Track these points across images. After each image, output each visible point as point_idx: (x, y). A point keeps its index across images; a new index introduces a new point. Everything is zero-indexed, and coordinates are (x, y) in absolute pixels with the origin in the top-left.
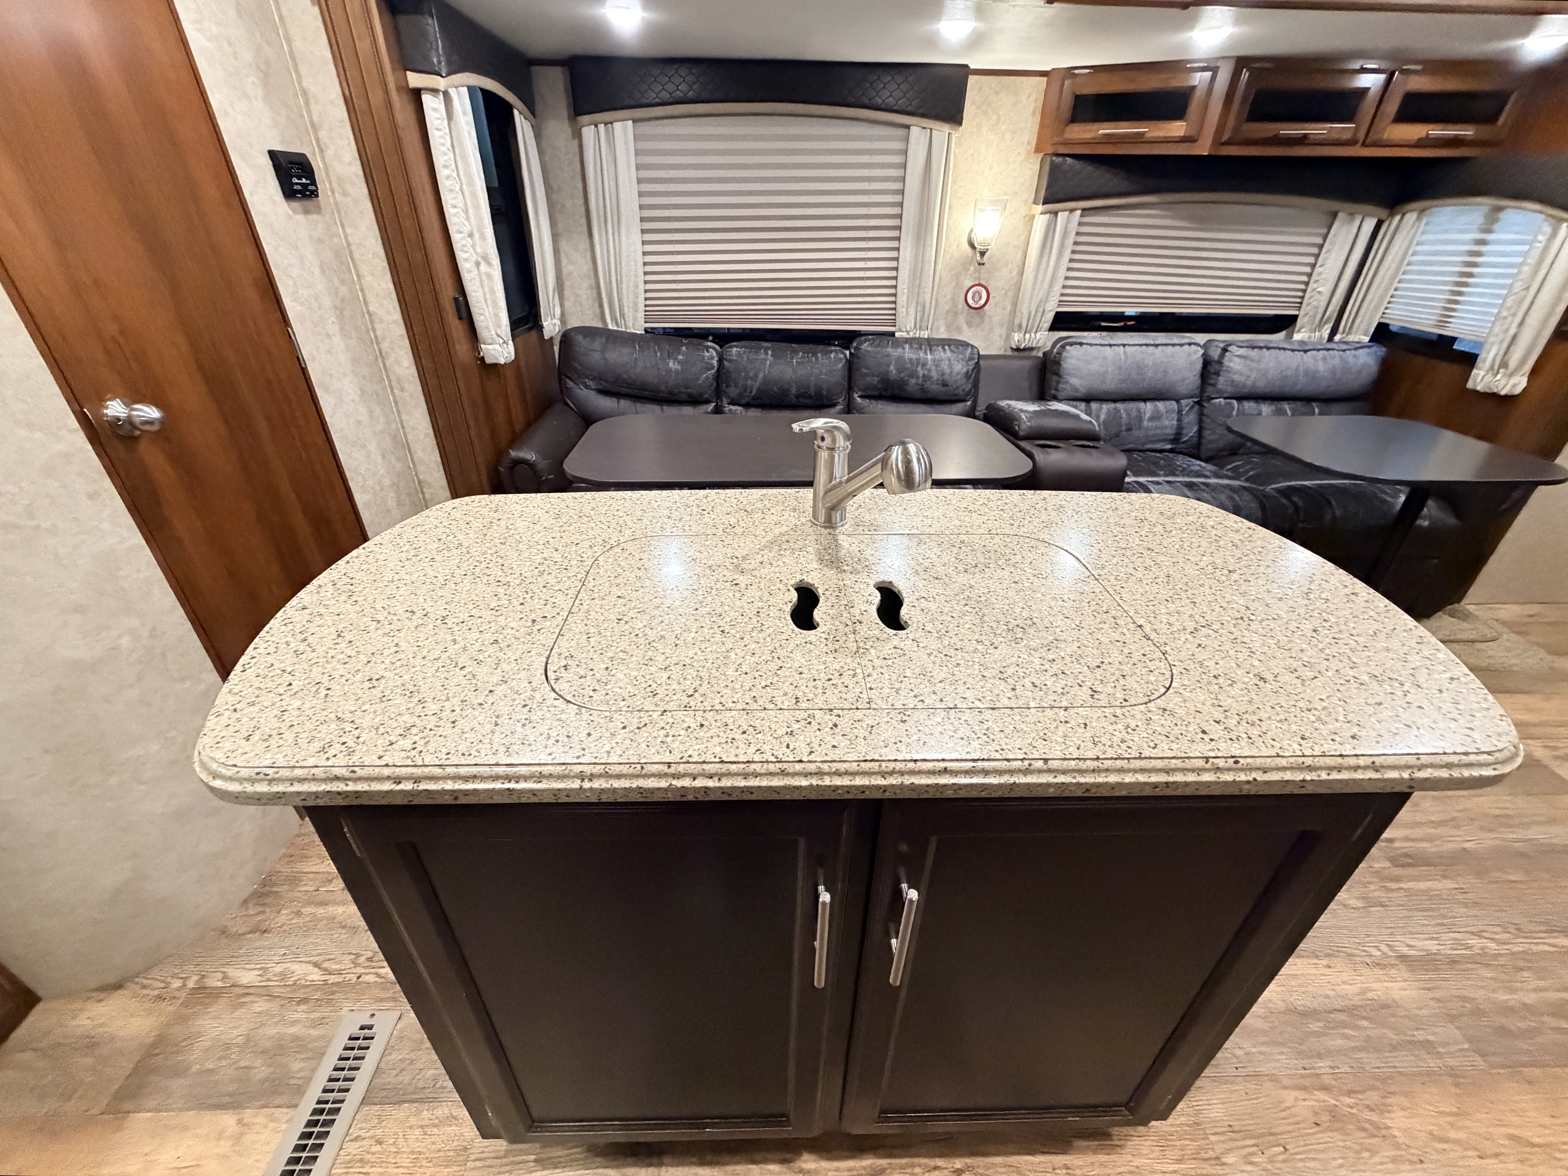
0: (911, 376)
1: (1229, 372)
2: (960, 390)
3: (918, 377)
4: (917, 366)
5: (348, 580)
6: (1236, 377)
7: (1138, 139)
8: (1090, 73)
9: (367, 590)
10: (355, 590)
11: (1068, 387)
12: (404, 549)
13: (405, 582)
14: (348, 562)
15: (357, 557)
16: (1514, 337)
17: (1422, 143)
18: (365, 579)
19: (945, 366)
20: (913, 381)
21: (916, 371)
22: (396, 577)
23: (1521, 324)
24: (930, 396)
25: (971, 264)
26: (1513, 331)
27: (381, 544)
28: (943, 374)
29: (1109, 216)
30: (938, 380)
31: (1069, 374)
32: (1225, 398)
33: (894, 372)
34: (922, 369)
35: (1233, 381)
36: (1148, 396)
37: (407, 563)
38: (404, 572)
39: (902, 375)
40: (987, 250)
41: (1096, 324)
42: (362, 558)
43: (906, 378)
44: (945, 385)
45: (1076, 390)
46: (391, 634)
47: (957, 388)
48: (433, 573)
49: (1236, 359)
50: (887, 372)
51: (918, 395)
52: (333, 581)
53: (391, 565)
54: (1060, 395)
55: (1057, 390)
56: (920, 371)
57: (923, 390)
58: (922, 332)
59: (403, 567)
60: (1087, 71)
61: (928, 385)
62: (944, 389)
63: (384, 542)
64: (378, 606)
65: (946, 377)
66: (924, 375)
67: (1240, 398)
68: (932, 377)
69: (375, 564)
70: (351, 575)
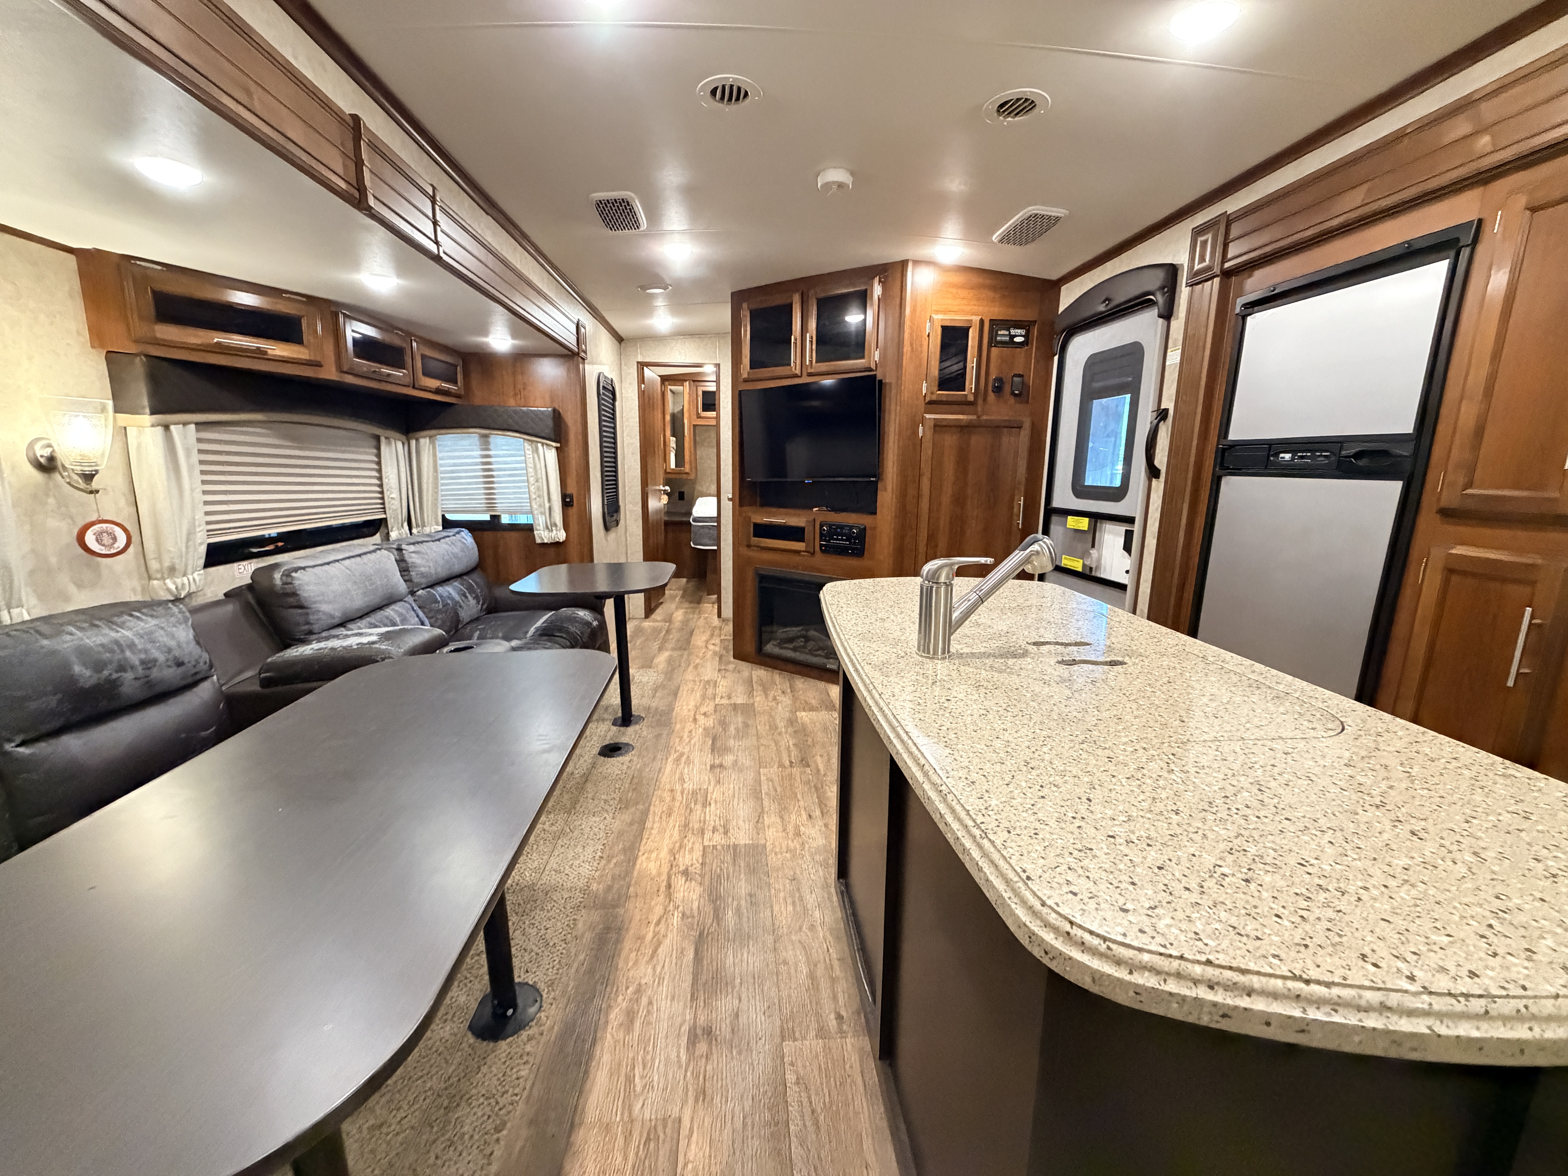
0: (122, 668)
1: (416, 567)
2: (201, 664)
3: (132, 668)
4: (123, 651)
5: (1493, 939)
6: (422, 569)
7: (260, 354)
8: (162, 270)
9: (1465, 900)
10: (1488, 914)
11: (321, 615)
12: (1330, 913)
13: (1386, 868)
14: (1473, 974)
15: (1443, 970)
16: (550, 508)
17: (438, 391)
18: (1456, 918)
19: (162, 638)
20: (129, 676)
21: (126, 659)
22: (1392, 883)
23: (549, 500)
24: (158, 689)
25: (47, 495)
26: (547, 505)
27: (1364, 957)
28: (170, 651)
29: (219, 432)
30: (167, 660)
31: (315, 602)
32: (423, 589)
33: (88, 673)
34: (133, 653)
35: (422, 573)
36: (383, 603)
37: (1351, 889)
38: (1373, 881)
39: (106, 673)
40: (97, 471)
41: (246, 551)
42: (1433, 960)
43: (115, 676)
44: (180, 664)
45: (332, 617)
46: (1465, 833)
47: (197, 662)
48: (1329, 850)
49: (413, 555)
50: (72, 680)
51: (141, 695)
52: (1529, 959)
53: (1384, 906)
54: (316, 628)
55: (308, 623)
56: (134, 659)
57: (149, 683)
58: (15, 611)
59: (1366, 888)
60: (159, 268)
61: (155, 674)
62: (181, 670)
63: (1352, 957)
64: (1462, 869)
65: (177, 653)
66: (143, 662)
67: (431, 586)
68: (155, 660)
69: (1413, 927)
70: (1482, 943)
